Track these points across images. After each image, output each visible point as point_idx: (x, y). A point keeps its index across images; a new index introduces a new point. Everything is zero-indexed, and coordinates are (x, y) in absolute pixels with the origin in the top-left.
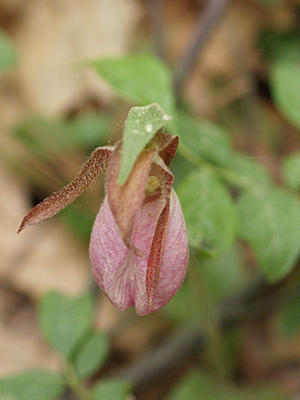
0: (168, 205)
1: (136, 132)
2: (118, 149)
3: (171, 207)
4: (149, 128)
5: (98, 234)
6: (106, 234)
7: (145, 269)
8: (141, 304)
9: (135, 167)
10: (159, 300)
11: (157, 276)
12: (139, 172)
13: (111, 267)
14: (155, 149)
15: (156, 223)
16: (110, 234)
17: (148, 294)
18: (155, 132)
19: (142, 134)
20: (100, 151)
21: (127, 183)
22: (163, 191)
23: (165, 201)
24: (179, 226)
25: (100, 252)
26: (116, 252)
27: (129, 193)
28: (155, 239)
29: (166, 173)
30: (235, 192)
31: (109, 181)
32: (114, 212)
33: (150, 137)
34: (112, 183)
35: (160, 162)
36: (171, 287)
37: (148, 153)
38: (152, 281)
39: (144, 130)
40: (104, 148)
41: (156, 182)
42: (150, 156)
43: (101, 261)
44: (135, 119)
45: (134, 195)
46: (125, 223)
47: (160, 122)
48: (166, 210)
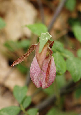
0: (51, 59)
1: (43, 39)
2: (38, 44)
3: (52, 60)
4: (47, 39)
5: (33, 67)
6: (35, 67)
7: (45, 76)
8: (43, 86)
9: (43, 49)
10: (49, 85)
11: (48, 78)
12: (44, 50)
13: (36, 76)
14: (48, 44)
15: (48, 64)
16: (36, 67)
17: (46, 83)
18: (48, 40)
19: (45, 40)
20: (33, 45)
21: (41, 53)
22: (50, 56)
23: (50, 58)
24: (54, 65)
25: (33, 72)
26: (37, 72)
27: (42, 55)
28: (48, 68)
29: (51, 51)
30: (65, 59)
31: (36, 52)
32: (38, 61)
33: (47, 41)
34: (37, 53)
35: (49, 48)
36: (51, 81)
37: (46, 45)
38: (47, 79)
39: (45, 39)
40: (34, 44)
41: (48, 53)
42: (47, 46)
43: (33, 74)
44: (43, 36)
45: (43, 56)
46: (41, 63)
47: (49, 37)
48: (50, 60)
